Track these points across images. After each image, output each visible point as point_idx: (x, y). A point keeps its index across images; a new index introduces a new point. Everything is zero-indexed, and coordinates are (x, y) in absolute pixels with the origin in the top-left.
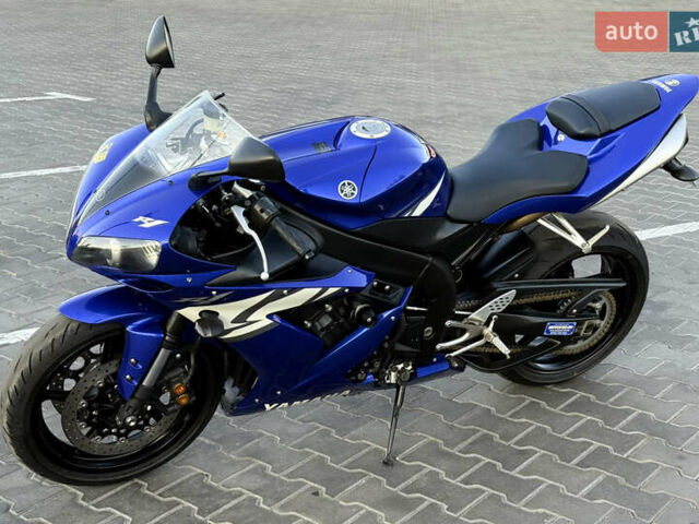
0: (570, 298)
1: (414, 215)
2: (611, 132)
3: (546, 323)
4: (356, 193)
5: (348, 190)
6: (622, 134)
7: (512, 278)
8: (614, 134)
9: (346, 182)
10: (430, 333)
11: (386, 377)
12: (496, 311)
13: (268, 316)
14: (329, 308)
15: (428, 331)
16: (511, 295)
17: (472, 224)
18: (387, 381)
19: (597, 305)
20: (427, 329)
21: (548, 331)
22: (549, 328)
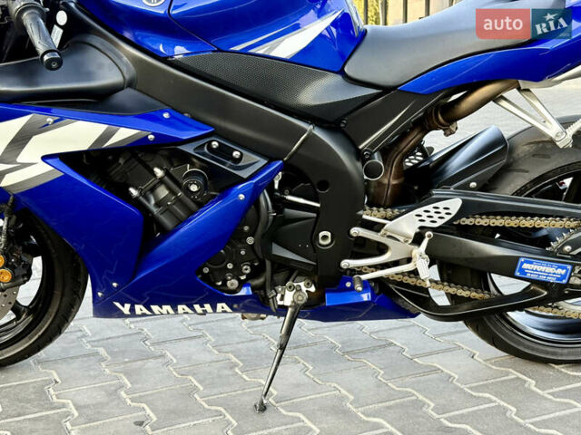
3: (518, 258)
7: (466, 187)
10: (329, 241)
11: (279, 296)
12: (428, 224)
13: (44, 158)
14: (159, 172)
15: (325, 238)
16: (455, 204)
17: (385, 90)
18: (280, 303)
20: (324, 233)
21: (522, 271)
22: (525, 266)
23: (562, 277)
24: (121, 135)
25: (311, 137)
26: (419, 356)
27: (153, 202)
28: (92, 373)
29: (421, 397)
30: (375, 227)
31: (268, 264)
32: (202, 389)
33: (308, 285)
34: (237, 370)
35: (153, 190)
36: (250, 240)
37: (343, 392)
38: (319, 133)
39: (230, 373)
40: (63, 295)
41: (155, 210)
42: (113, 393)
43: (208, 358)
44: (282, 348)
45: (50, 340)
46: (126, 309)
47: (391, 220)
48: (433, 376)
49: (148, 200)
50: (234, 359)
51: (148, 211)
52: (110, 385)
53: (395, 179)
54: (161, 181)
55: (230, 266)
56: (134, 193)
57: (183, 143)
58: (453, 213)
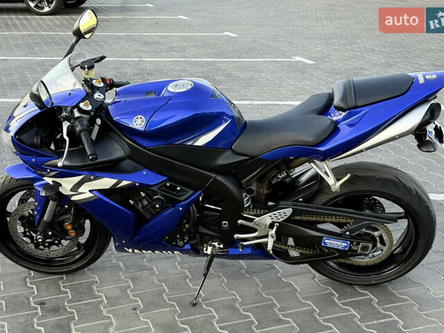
0: (350, 224)
1: (195, 144)
2: (357, 107)
3: (323, 237)
4: (143, 124)
5: (139, 121)
6: (366, 110)
7: (297, 201)
8: (359, 109)
9: (139, 116)
10: (227, 225)
11: (205, 249)
12: (275, 220)
13: (91, 191)
14: (143, 194)
15: (225, 223)
16: (289, 211)
17: (253, 157)
18: (205, 252)
19: (376, 234)
20: (224, 222)
21: (325, 243)
22: (326, 241)
23: (346, 247)
24: (125, 183)
25: (215, 180)
26: (285, 277)
27: (140, 206)
28: (115, 278)
29: (275, 302)
30: (251, 220)
31: (198, 236)
32: (167, 291)
33: (219, 244)
34: (188, 281)
35: (141, 201)
36: (187, 226)
37: (238, 297)
38: (219, 178)
39: (183, 282)
40: (100, 241)
41: (142, 211)
42: (124, 290)
43: (175, 271)
44: (205, 275)
45: (94, 261)
46: (130, 250)
47: (258, 217)
48: (288, 289)
49: (139, 206)
50: (188, 274)
51: (139, 210)
52: (124, 286)
53: (266, 190)
54: (144, 197)
55: (178, 236)
56: (132, 202)
57: (152, 186)
58: (289, 215)
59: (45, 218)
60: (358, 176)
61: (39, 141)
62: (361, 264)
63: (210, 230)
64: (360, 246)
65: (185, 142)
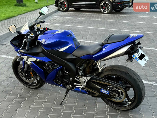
1: (60, 50)
6: (110, 45)
7: (94, 75)
9: (44, 39)
10: (72, 80)
12: (85, 80)
13: (31, 61)
14: (47, 65)
16: (89, 78)
17: (79, 57)
19: (120, 91)
20: (71, 78)
21: (101, 91)
22: (102, 90)
23: (108, 93)
24: (38, 60)
25: (66, 63)
30: (78, 79)
31: (64, 82)
33: (71, 86)
36: (59, 77)
38: (68, 63)
44: (66, 95)
47: (80, 78)
55: (58, 81)
56: (44, 67)
57: (46, 62)
58: (89, 79)
59: (25, 69)
60: (114, 69)
61: (18, 44)
62: (116, 101)
63: (67, 80)
64: (113, 94)
65: (57, 49)
